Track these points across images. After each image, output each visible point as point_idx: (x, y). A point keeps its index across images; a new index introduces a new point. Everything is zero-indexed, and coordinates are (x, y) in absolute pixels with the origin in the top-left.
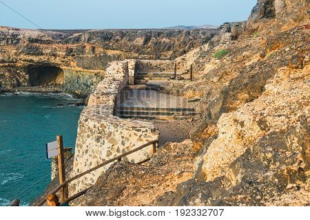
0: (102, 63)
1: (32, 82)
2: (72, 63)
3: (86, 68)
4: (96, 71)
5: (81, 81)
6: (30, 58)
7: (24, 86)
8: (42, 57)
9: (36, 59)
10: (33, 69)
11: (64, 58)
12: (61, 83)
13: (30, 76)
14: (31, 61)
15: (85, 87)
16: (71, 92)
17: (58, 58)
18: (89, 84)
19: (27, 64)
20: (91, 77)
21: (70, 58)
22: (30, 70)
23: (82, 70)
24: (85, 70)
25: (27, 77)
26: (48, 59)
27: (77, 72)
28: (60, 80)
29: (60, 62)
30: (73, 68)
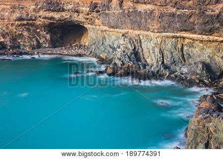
0: (131, 20)
1: (54, 44)
2: (97, 21)
3: (113, 27)
4: (124, 31)
5: (107, 43)
6: (51, 14)
7: (45, 48)
8: (63, 14)
9: (57, 16)
10: (55, 27)
11: (88, 14)
12: (87, 44)
13: (51, 36)
14: (52, 18)
15: (111, 50)
16: (96, 56)
17: (81, 15)
18: (115, 46)
19: (47, 22)
20: (118, 38)
21: (95, 14)
22: (51, 29)
23: (108, 29)
24: (112, 29)
25: (48, 37)
26: (70, 16)
27: (102, 31)
28: (86, 41)
29: (83, 20)
30: (97, 27)
